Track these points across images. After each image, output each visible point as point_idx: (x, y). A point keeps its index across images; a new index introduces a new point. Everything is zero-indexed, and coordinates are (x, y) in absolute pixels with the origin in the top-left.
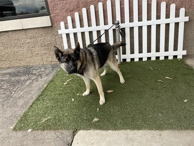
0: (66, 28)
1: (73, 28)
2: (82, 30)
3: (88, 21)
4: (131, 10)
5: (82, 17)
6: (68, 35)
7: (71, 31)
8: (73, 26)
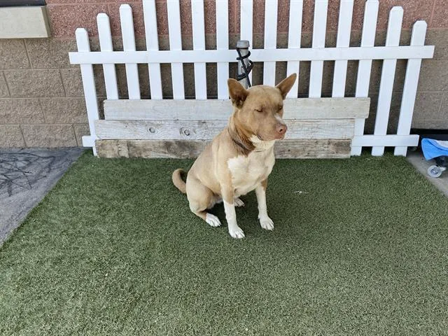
0: (94, 47)
1: (114, 50)
2: (141, 57)
3: (159, 33)
4: (284, 12)
5: (143, 19)
6: (98, 69)
7: (107, 57)
8: (114, 43)
